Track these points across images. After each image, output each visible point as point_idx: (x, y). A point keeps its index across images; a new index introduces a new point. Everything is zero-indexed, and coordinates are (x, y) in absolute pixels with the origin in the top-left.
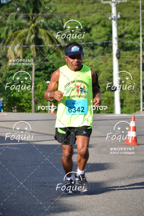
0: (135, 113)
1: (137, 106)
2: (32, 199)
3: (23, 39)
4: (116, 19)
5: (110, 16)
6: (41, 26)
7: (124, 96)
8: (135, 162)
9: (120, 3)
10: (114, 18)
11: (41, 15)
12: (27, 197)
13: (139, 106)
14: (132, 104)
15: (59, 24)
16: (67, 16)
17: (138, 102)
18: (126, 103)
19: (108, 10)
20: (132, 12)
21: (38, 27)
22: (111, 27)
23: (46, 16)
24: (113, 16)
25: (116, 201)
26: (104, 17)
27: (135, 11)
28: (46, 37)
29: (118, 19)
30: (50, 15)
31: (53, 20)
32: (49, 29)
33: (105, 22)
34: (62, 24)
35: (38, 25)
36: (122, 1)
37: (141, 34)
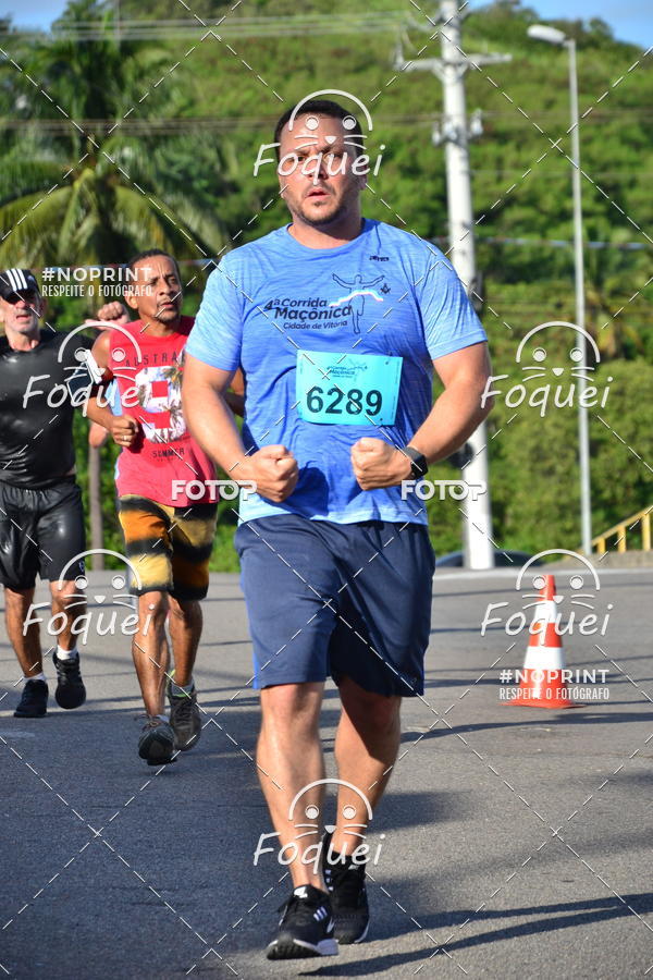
0: (557, 565)
1: (569, 532)
3: (45, 236)
4: (463, 141)
5: (436, 124)
7: (506, 488)
8: (561, 786)
9: (482, 67)
10: (453, 136)
11: (124, 129)
12: (70, 955)
13: (577, 530)
14: (543, 522)
15: (206, 168)
16: (243, 130)
17: (570, 515)
18: (517, 517)
19: (427, 99)
20: (538, 105)
21: (112, 182)
22: (441, 175)
23: (148, 132)
24: (448, 128)
25: (476, 966)
26: (409, 131)
27: (550, 104)
28: (147, 225)
29: (474, 141)
30: (163, 129)
31: (181, 151)
32: (160, 189)
33: (413, 155)
34: (218, 167)
35: (112, 172)
36: (487, 55)
37: (577, 204)
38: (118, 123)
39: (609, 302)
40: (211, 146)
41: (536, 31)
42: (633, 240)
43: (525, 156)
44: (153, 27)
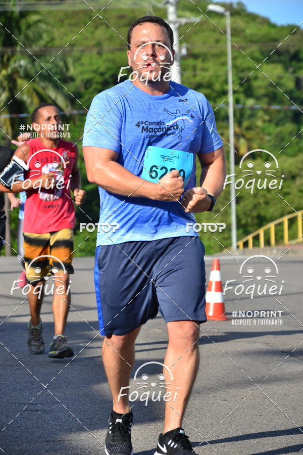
0: (221, 254)
1: (226, 239)
2: (5, 438)
4: (178, 58)
6: (22, 73)
8: (222, 356)
9: (186, 24)
11: (21, 52)
13: (230, 238)
15: (58, 70)
16: (76, 52)
20: (211, 41)
21: (15, 76)
23: (32, 53)
27: (218, 41)
28: (31, 96)
29: (183, 58)
30: (39, 51)
31: (47, 62)
32: (37, 79)
34: (64, 69)
35: (15, 72)
36: (189, 18)
37: (230, 87)
38: (18, 49)
39: (245, 132)
40: (61, 59)
41: (212, 7)
42: (256, 104)
43: (207, 65)
44: (34, 4)
